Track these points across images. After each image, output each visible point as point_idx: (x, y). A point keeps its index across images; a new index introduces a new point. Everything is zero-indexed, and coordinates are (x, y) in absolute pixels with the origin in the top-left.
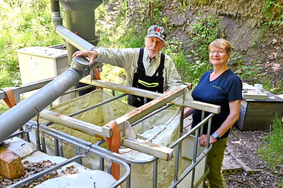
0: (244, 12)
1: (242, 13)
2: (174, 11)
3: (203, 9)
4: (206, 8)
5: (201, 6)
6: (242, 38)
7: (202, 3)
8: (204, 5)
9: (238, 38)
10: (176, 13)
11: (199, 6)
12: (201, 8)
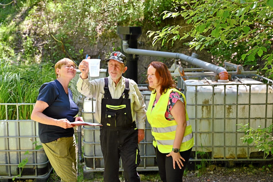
0: (146, 40)
1: (145, 41)
2: (85, 44)
3: (111, 41)
4: (114, 40)
5: (109, 38)
6: (150, 59)
7: (110, 36)
8: (111, 38)
9: (148, 60)
10: (87, 46)
11: (108, 39)
12: (110, 40)
